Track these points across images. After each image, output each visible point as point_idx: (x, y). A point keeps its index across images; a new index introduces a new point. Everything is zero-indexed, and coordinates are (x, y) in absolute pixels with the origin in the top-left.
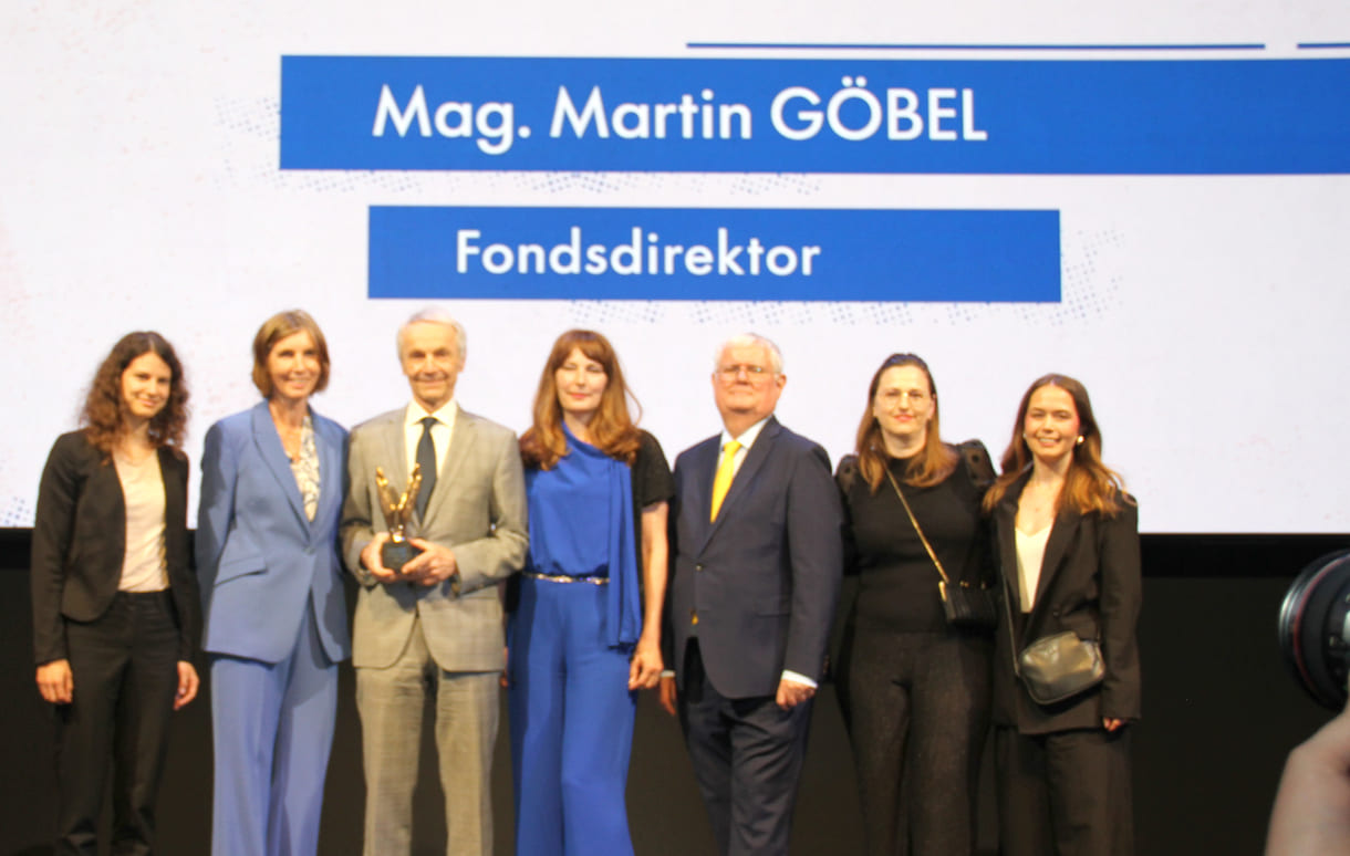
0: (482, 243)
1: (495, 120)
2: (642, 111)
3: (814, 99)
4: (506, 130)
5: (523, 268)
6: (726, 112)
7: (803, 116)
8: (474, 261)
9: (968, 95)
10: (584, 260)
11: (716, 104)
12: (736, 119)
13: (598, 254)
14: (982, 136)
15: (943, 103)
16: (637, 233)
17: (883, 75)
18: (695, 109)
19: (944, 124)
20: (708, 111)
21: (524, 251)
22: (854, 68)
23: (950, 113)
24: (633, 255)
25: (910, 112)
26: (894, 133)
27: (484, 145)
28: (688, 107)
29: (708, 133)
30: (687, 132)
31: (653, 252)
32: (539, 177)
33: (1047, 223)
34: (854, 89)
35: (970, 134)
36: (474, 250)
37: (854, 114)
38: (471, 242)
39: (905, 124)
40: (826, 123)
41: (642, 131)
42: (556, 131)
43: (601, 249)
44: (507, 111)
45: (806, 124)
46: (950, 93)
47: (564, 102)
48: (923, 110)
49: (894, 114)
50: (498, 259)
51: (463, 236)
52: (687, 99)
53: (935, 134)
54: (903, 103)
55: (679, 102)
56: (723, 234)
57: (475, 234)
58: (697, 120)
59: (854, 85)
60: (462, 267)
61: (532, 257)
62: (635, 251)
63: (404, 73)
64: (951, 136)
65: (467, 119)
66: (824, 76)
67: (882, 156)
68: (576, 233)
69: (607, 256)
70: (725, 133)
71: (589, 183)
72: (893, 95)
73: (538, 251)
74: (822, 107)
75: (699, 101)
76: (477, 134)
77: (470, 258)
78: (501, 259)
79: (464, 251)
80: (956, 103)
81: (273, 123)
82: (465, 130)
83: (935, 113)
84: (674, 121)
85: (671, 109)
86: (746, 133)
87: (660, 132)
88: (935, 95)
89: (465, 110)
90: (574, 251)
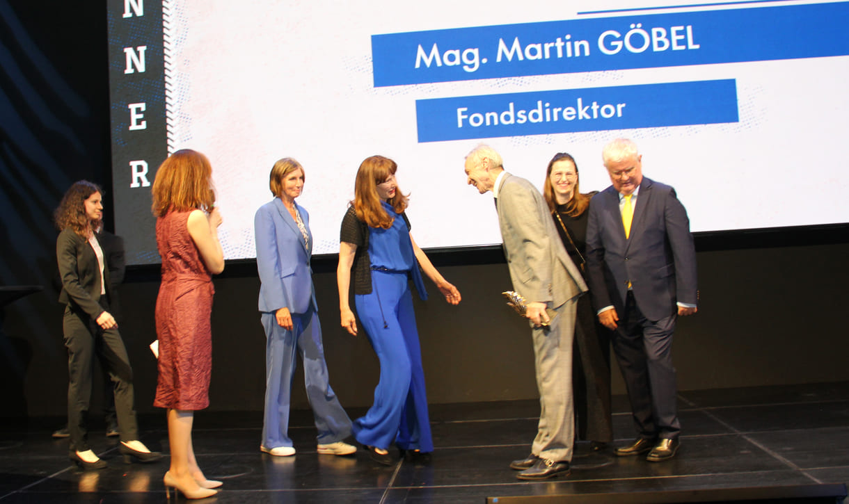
0: (469, 113)
1: (470, 56)
2: (538, 47)
3: (617, 35)
4: (476, 60)
5: (488, 123)
6: (577, 44)
7: (613, 43)
8: (465, 122)
9: (689, 28)
10: (516, 118)
11: (572, 40)
12: (582, 47)
13: (522, 114)
14: (697, 47)
15: (678, 33)
16: (540, 103)
17: (649, 22)
18: (563, 44)
19: (679, 43)
20: (569, 44)
21: (488, 115)
22: (635, 20)
23: (682, 37)
24: (539, 113)
25: (663, 38)
26: (656, 49)
27: (466, 69)
28: (559, 43)
29: (569, 54)
30: (560, 55)
31: (548, 111)
32: (493, 81)
33: (732, 83)
34: (637, 29)
35: (691, 46)
36: (465, 117)
37: (637, 41)
38: (463, 113)
39: (661, 44)
40: (624, 46)
41: (539, 56)
42: (499, 59)
43: (524, 112)
44: (476, 52)
45: (615, 47)
46: (681, 28)
47: (502, 46)
48: (669, 37)
49: (655, 40)
50: (476, 120)
51: (460, 110)
52: (559, 40)
53: (675, 47)
54: (659, 34)
55: (555, 42)
56: (579, 101)
57: (465, 109)
58: (564, 48)
59: (636, 28)
60: (460, 125)
61: (492, 118)
62: (539, 112)
63: (427, 39)
64: (683, 48)
65: (459, 57)
66: (621, 24)
67: (651, 60)
68: (511, 105)
69: (526, 114)
70: (577, 54)
71: (516, 82)
72: (654, 31)
73: (495, 115)
74: (622, 39)
75: (564, 40)
76: (463, 64)
77: (463, 120)
78: (478, 119)
79: (460, 118)
80: (684, 32)
81: (369, 66)
82: (457, 62)
83: (675, 38)
84: (554, 50)
85: (552, 45)
86: (587, 53)
87: (547, 56)
88: (674, 29)
89: (457, 53)
90: (511, 113)
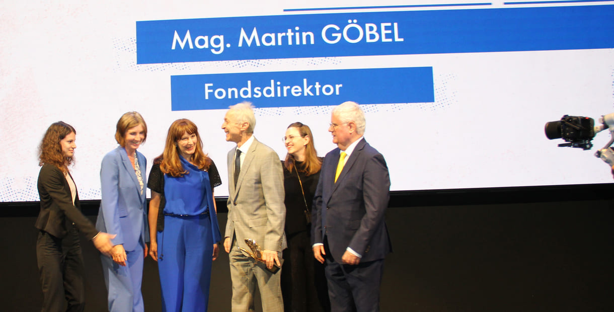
0: (214, 88)
1: (217, 42)
2: (273, 36)
3: (337, 28)
4: (222, 45)
5: (230, 97)
6: (304, 35)
7: (334, 35)
8: (211, 95)
9: (396, 25)
10: (253, 93)
11: (300, 32)
12: (308, 37)
13: (258, 90)
14: (402, 40)
15: (387, 28)
16: (272, 81)
17: (363, 18)
18: (293, 34)
19: (387, 36)
20: (297, 34)
21: (230, 90)
22: (352, 16)
23: (390, 32)
24: (271, 90)
25: (374, 32)
26: (368, 40)
27: (213, 51)
28: (290, 34)
29: (298, 43)
30: (290, 43)
31: (279, 88)
32: (235, 62)
33: (429, 70)
34: (352, 24)
35: (397, 39)
36: (211, 91)
37: (353, 33)
38: (209, 88)
39: (372, 37)
40: (342, 36)
41: (273, 43)
42: (240, 45)
43: (259, 88)
44: (221, 38)
45: (336, 38)
46: (389, 24)
47: (243, 34)
48: (379, 31)
49: (368, 33)
50: (220, 94)
51: (207, 85)
52: (289, 31)
53: (384, 40)
54: (371, 29)
55: (287, 32)
56: (305, 80)
57: (211, 85)
58: (294, 38)
59: (353, 23)
60: (207, 98)
61: (233, 92)
62: (272, 89)
63: (182, 26)
64: (390, 40)
65: (207, 42)
66: (341, 19)
67: (365, 49)
68: (249, 82)
69: (261, 91)
70: (304, 42)
71: (253, 64)
72: (367, 26)
73: (235, 90)
74: (341, 31)
75: (294, 31)
76: (210, 47)
77: (209, 93)
79: (207, 91)
80: (392, 28)
81: (134, 47)
82: (206, 46)
83: (384, 32)
84: (285, 39)
85: (284, 34)
86: (312, 42)
87: (280, 43)
88: (383, 25)
89: (206, 38)
90: (249, 89)
